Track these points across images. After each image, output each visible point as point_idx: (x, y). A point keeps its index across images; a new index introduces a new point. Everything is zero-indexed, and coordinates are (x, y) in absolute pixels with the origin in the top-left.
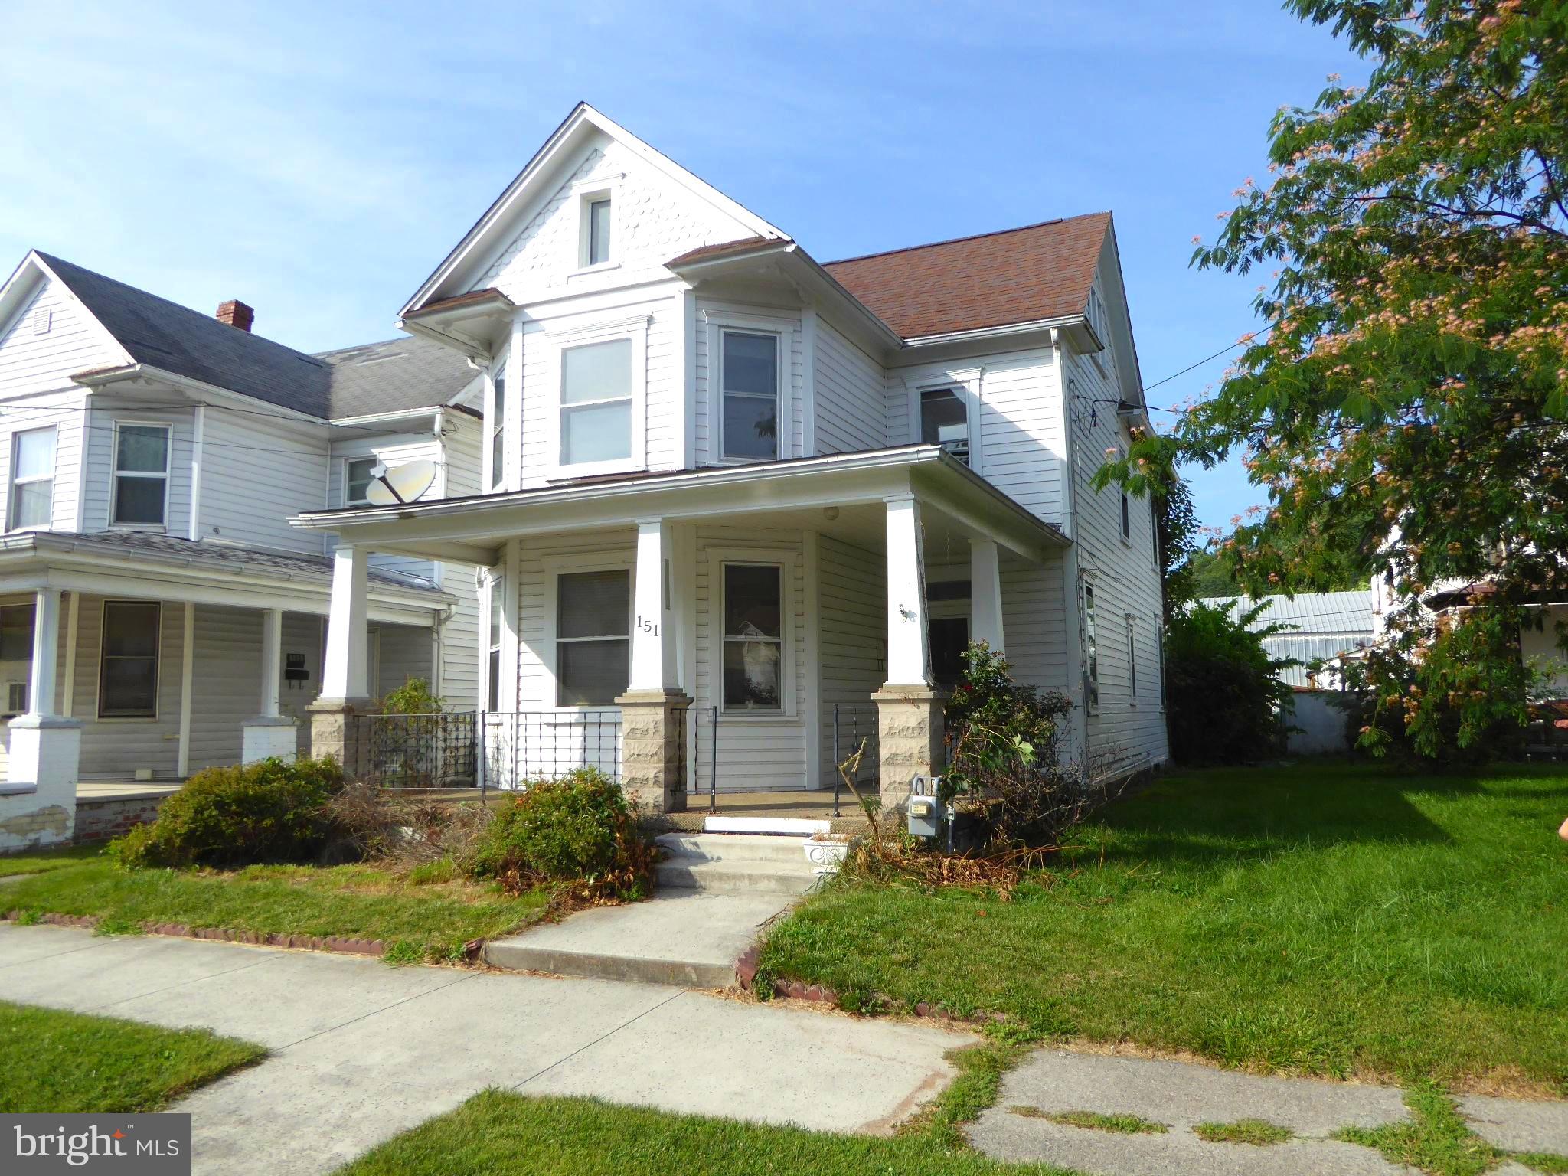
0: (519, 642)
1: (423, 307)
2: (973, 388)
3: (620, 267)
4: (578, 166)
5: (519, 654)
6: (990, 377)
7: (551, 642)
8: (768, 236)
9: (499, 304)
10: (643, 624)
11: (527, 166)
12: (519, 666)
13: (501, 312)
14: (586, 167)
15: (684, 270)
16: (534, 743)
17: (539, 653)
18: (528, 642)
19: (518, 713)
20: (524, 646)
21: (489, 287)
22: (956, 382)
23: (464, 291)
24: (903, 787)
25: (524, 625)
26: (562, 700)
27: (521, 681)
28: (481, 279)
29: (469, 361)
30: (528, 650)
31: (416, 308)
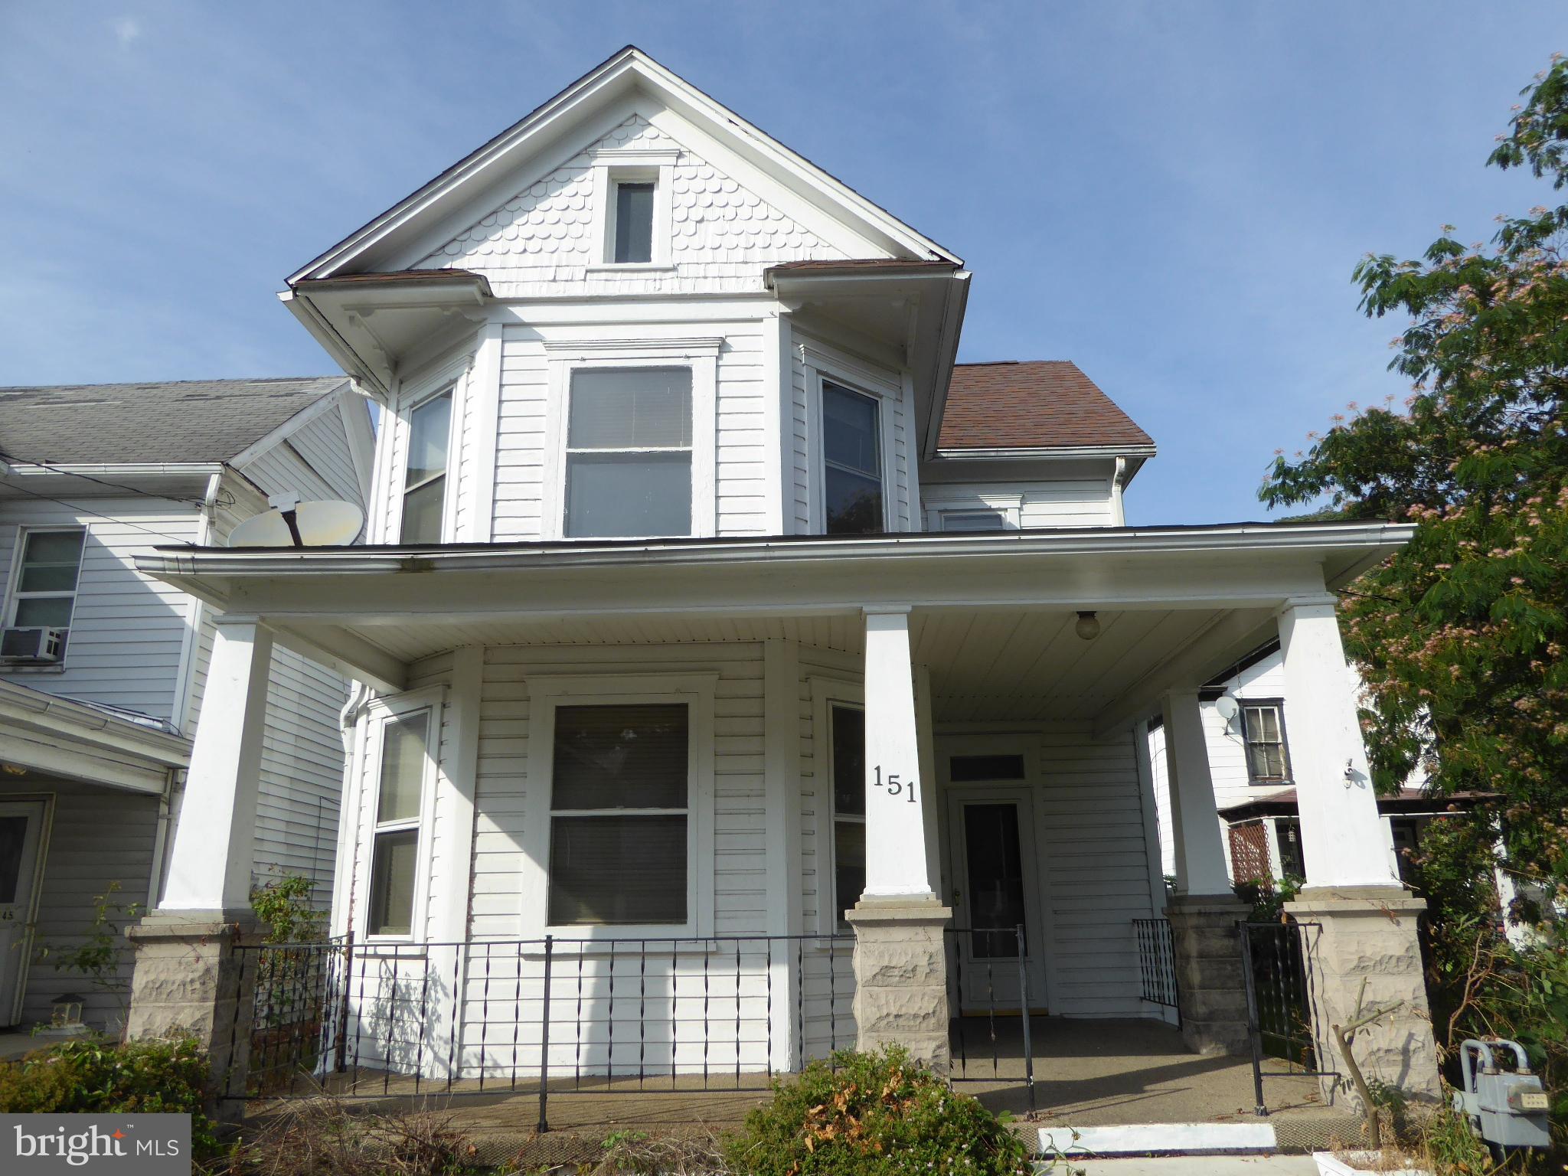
0: (476, 816)
1: (331, 276)
2: (1011, 518)
3: (674, 269)
4: (610, 127)
5: (475, 834)
6: (1029, 508)
7: (540, 812)
8: (926, 256)
9: (472, 290)
10: (884, 780)
12: (473, 856)
13: (471, 305)
14: (617, 134)
16: (501, 989)
17: (514, 834)
18: (493, 815)
19: (468, 943)
20: (484, 822)
21: (447, 266)
22: (990, 509)
23: (404, 267)
24: (1392, 1057)
25: (486, 786)
26: (557, 915)
27: (477, 881)
28: (431, 256)
30: (493, 827)
31: (321, 276)
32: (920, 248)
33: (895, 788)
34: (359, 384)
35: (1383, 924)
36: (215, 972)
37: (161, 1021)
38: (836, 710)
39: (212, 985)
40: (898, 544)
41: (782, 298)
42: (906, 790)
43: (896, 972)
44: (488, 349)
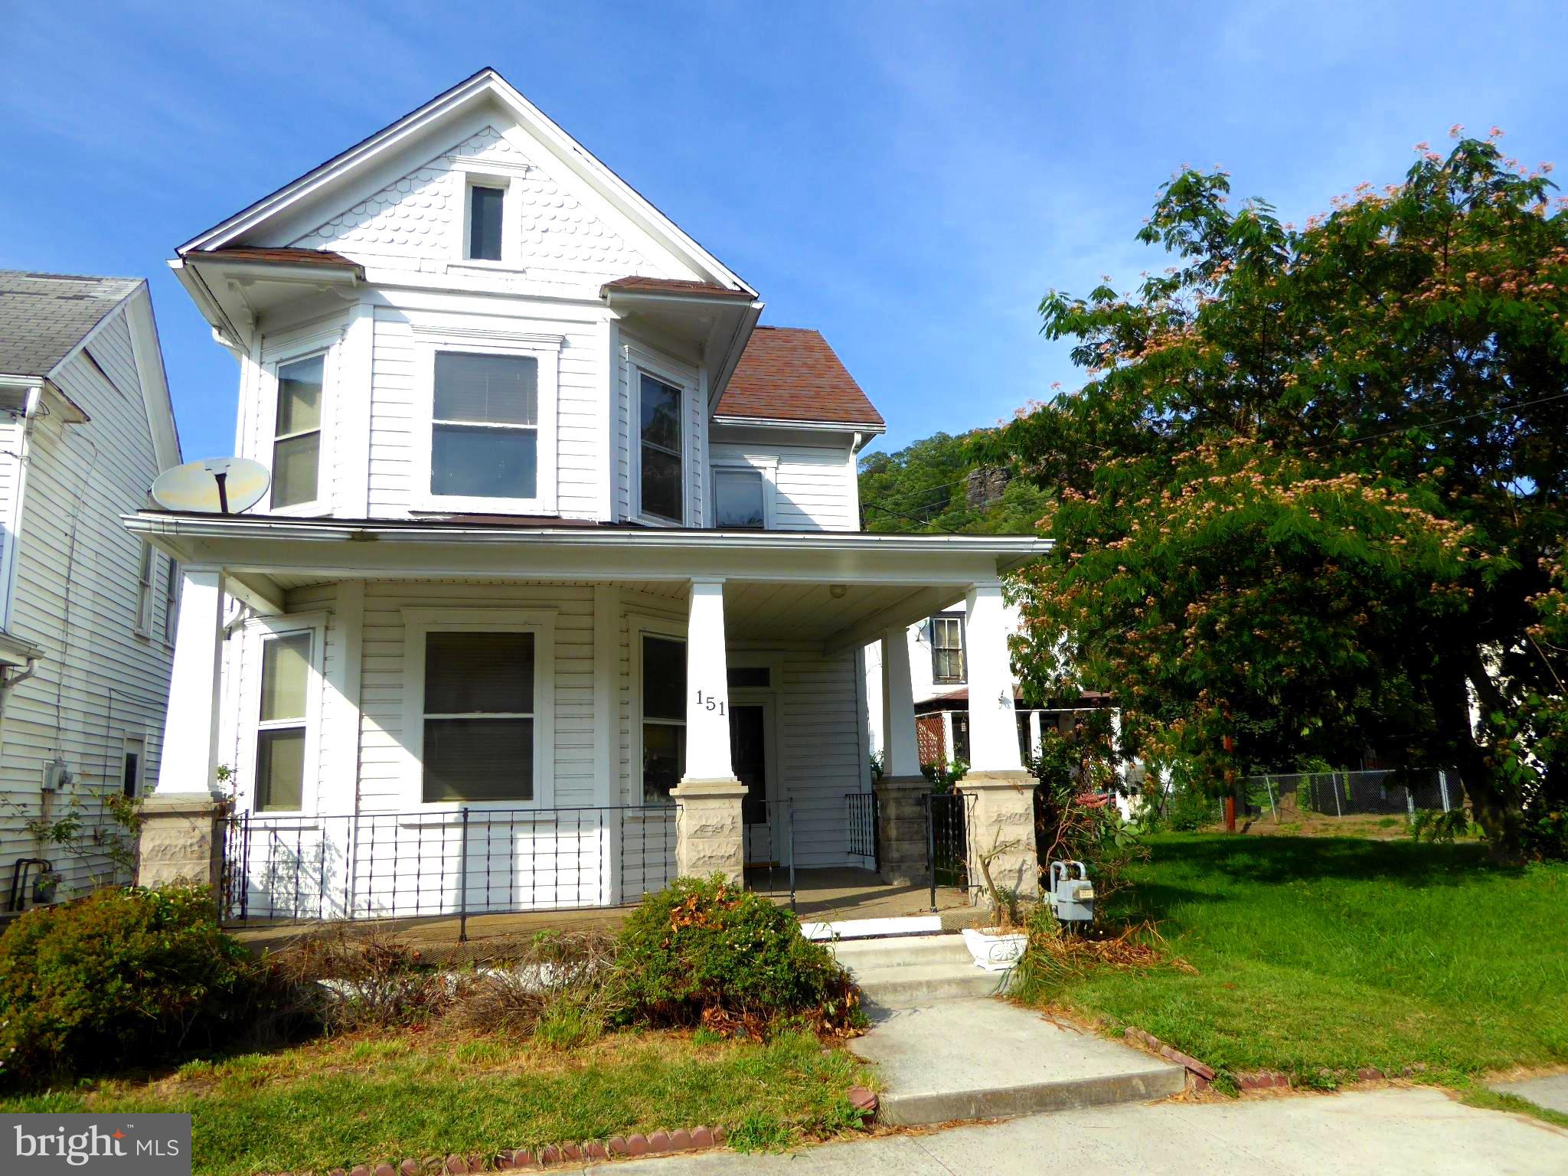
0: (361, 718)
1: (219, 249)
2: (768, 475)
3: (523, 272)
4: (465, 137)
5: (360, 732)
6: (783, 468)
7: (416, 717)
8: (730, 286)
9: (351, 275)
10: (704, 700)
11: (405, 117)
12: (360, 749)
13: (347, 285)
14: (474, 142)
15: (618, 296)
16: (384, 851)
17: (393, 732)
18: (374, 717)
19: (357, 816)
20: (368, 723)
21: (321, 248)
22: (753, 467)
23: (283, 243)
24: (1012, 874)
25: (368, 694)
26: (429, 795)
27: (362, 768)
28: (306, 236)
29: (215, 332)
30: (376, 727)
31: (210, 248)
32: (727, 279)
33: (711, 706)
34: (220, 333)
35: (1014, 794)
36: (209, 838)
37: (168, 875)
38: (645, 638)
39: (207, 847)
40: (722, 538)
41: (613, 306)
42: (718, 707)
43: (710, 829)
44: (360, 326)
